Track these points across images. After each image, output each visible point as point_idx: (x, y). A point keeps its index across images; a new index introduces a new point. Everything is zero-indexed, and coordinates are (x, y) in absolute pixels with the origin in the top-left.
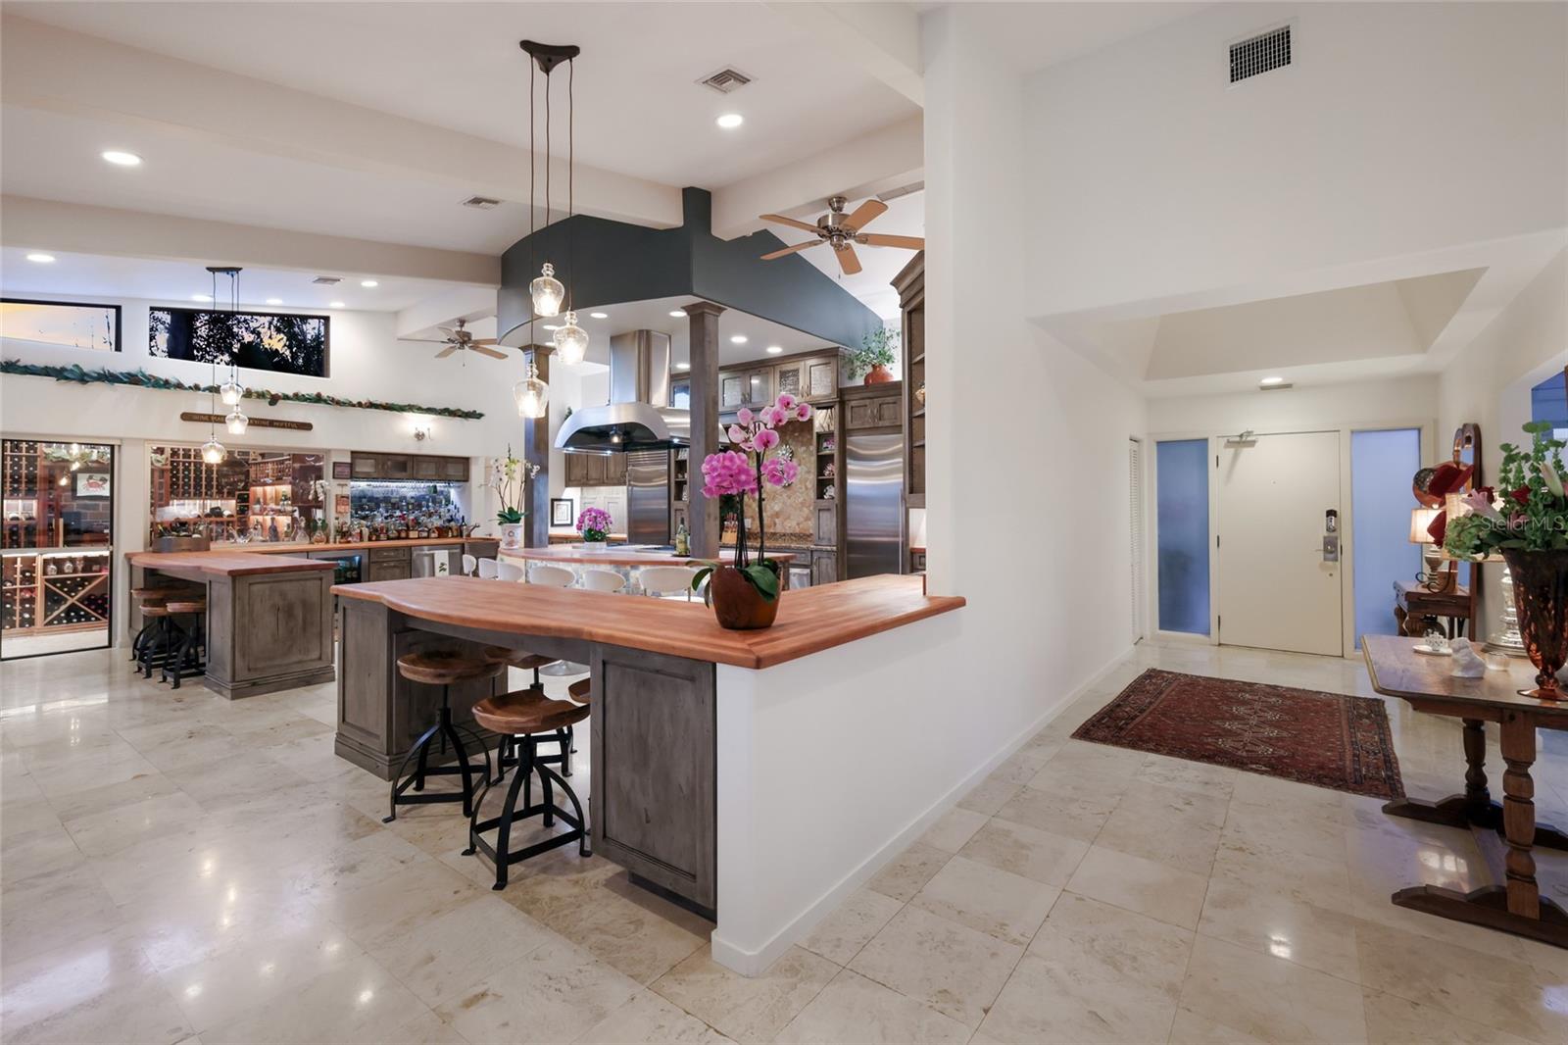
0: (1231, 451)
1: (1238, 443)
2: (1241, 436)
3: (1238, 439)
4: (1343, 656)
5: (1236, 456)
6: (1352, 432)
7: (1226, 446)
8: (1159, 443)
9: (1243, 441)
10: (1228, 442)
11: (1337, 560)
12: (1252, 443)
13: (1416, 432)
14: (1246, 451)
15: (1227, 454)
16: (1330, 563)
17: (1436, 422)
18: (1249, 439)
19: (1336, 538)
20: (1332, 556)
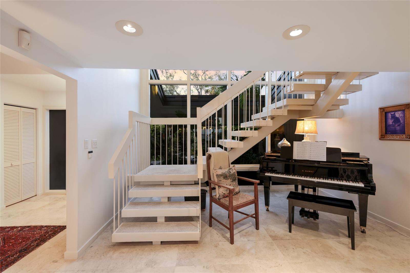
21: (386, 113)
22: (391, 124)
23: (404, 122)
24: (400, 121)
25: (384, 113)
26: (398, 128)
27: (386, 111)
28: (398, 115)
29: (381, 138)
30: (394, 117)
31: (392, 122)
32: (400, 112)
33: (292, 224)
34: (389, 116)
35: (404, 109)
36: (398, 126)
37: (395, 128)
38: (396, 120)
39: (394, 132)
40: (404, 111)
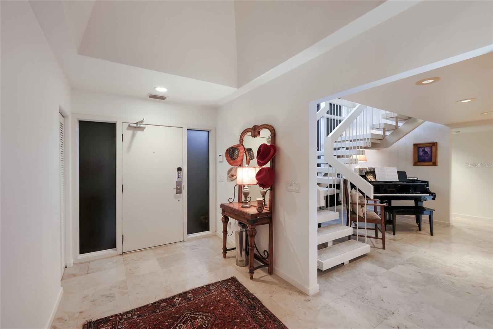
0: (130, 132)
1: (135, 127)
2: (137, 124)
3: (135, 125)
4: (183, 241)
5: (133, 136)
6: (188, 130)
7: (128, 129)
8: (81, 122)
9: (137, 127)
10: (129, 126)
11: (181, 193)
12: (143, 129)
13: (207, 133)
14: (139, 133)
15: (128, 134)
16: (178, 195)
17: (216, 129)
18: (141, 126)
19: (181, 182)
20: (179, 191)
21: (418, 148)
22: (422, 155)
23: (431, 154)
24: (428, 154)
25: (417, 148)
26: (427, 158)
27: (418, 147)
28: (426, 149)
29: (415, 164)
30: (424, 150)
31: (423, 154)
32: (428, 148)
33: (385, 231)
34: (421, 149)
35: (431, 146)
36: (427, 156)
37: (425, 158)
38: (426, 153)
39: (424, 160)
40: (431, 147)
